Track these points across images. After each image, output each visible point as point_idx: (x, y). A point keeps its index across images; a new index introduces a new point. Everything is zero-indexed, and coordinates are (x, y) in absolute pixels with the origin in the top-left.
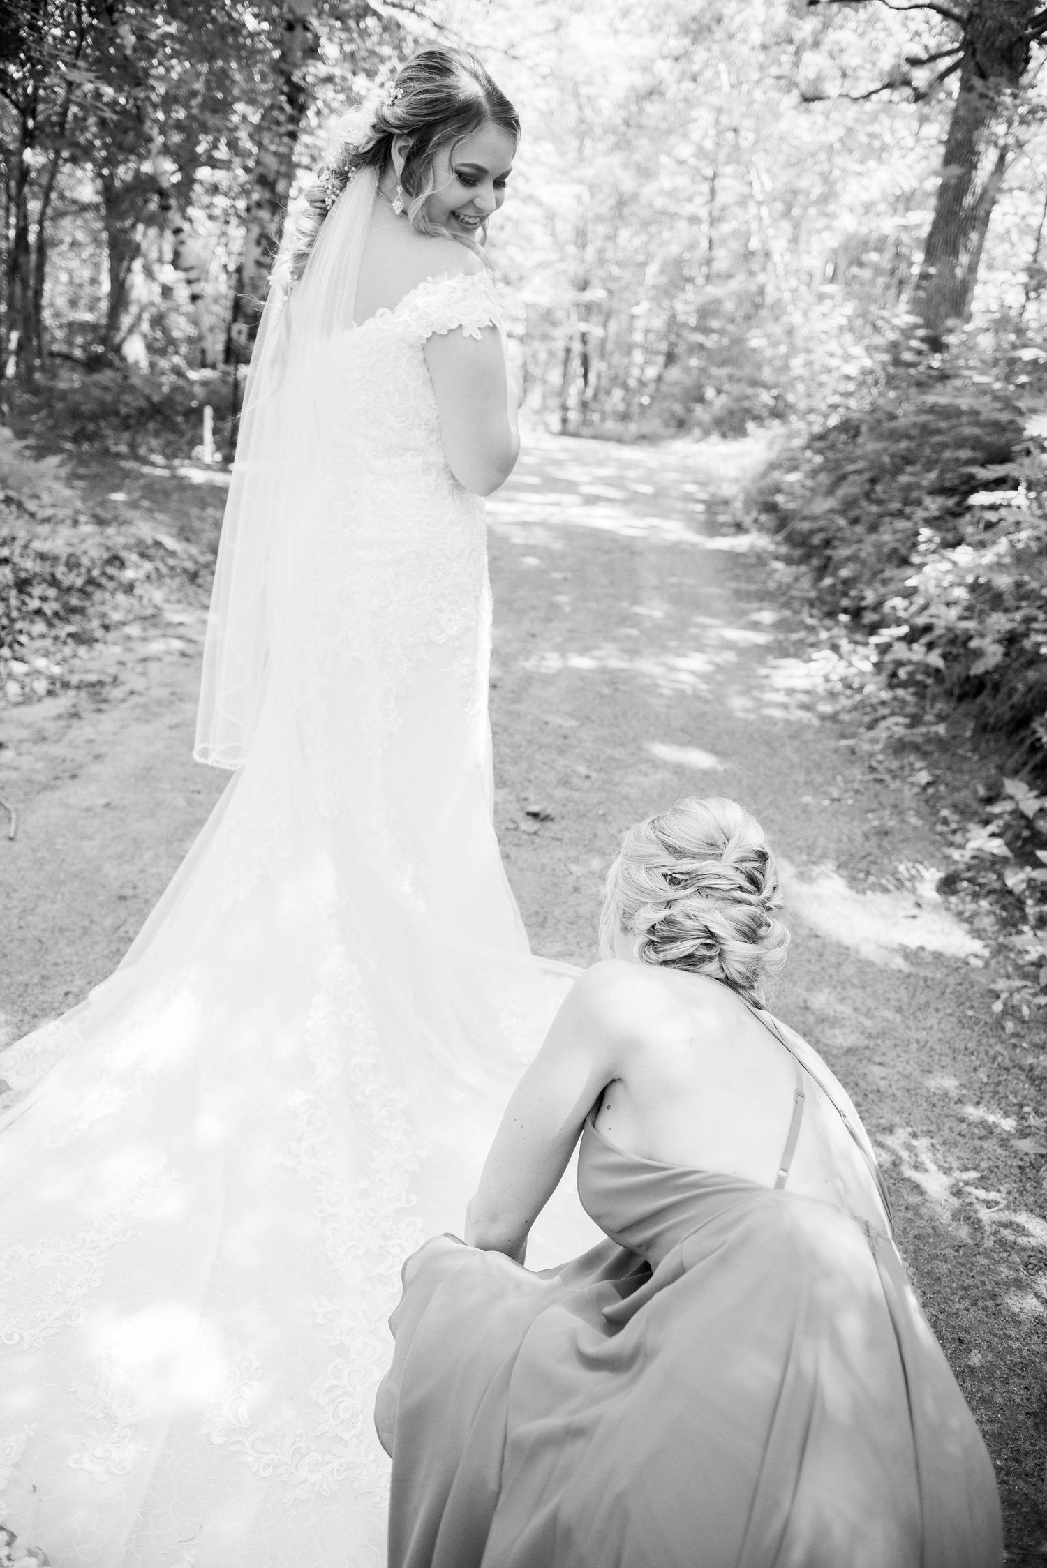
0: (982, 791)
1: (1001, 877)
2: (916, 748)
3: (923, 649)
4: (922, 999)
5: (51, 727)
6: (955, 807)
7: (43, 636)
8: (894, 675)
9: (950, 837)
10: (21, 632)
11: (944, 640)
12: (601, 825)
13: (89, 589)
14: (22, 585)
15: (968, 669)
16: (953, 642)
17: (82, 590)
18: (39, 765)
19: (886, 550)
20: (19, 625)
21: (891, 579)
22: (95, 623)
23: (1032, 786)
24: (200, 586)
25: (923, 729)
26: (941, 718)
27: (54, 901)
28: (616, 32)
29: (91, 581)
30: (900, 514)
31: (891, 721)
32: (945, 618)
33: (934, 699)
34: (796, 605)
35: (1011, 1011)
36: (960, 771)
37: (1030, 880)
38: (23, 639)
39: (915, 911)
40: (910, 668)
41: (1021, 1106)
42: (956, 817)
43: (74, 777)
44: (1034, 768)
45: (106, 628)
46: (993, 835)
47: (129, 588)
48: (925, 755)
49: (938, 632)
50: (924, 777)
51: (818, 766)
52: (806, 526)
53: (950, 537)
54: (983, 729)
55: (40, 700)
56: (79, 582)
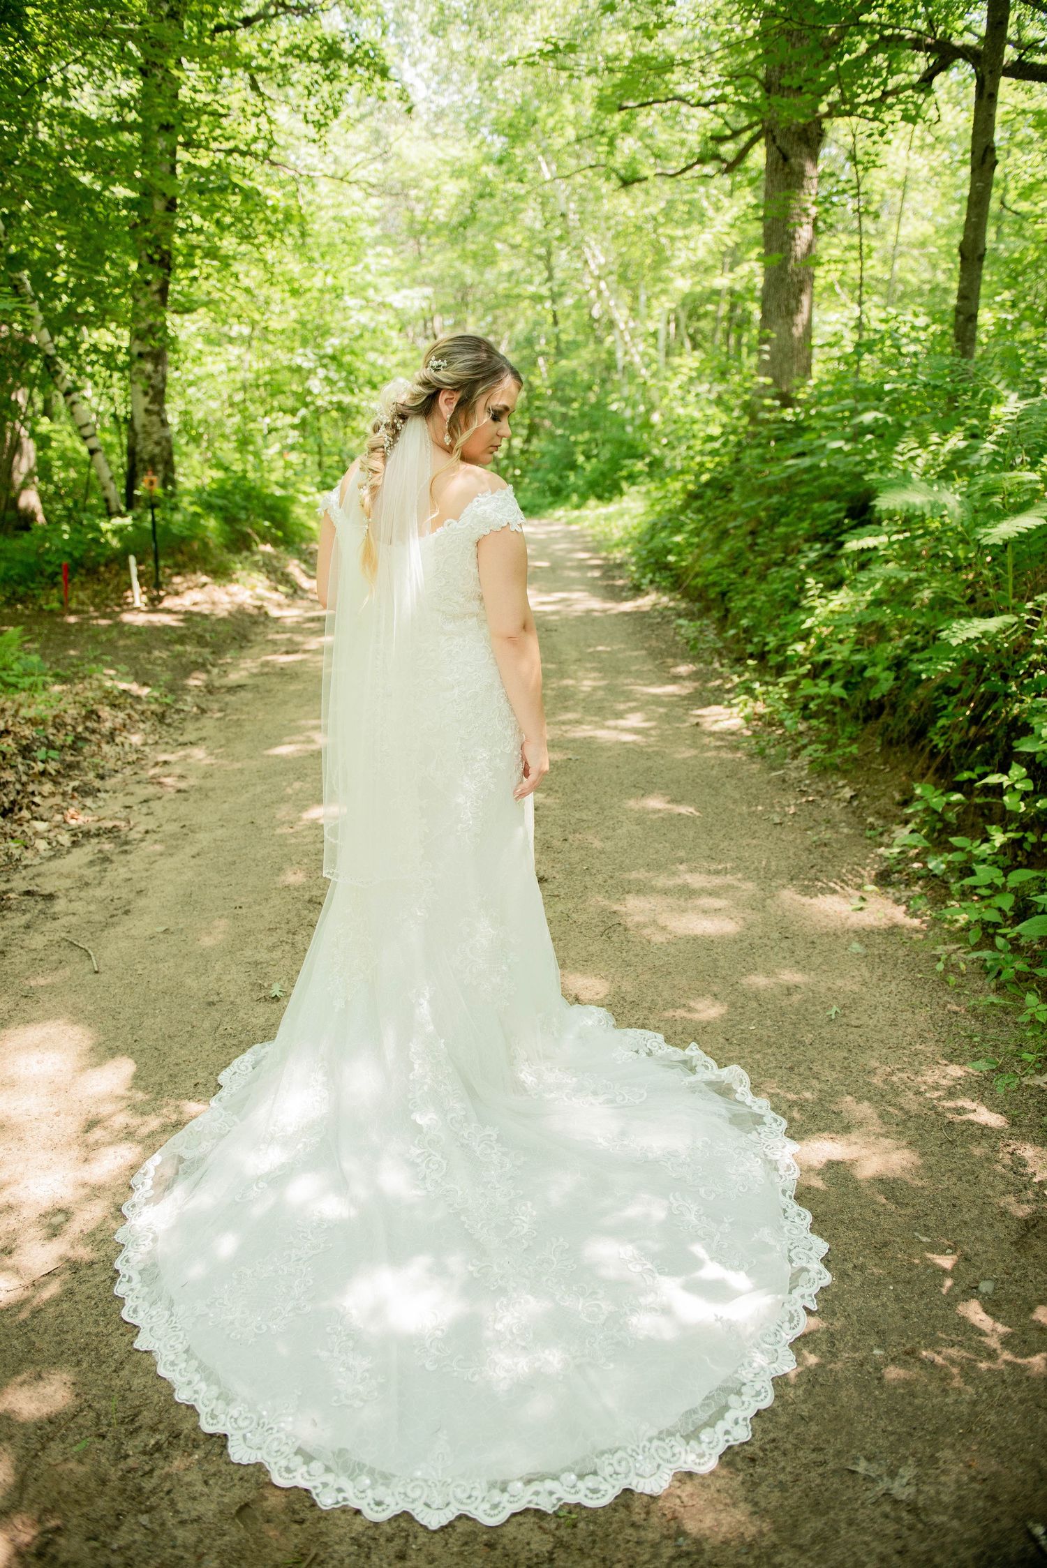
0: (898, 797)
1: (925, 864)
2: (837, 768)
3: (826, 683)
4: (879, 972)
5: (90, 873)
6: (878, 813)
7: (53, 794)
8: (805, 707)
9: (879, 839)
10: (33, 793)
11: (842, 673)
12: (588, 878)
13: (80, 744)
14: (26, 751)
15: (868, 694)
16: (851, 672)
17: (71, 747)
18: (92, 908)
19: (778, 597)
20: (31, 788)
21: (786, 624)
22: (91, 775)
23: (936, 786)
24: (169, 725)
25: (840, 752)
26: (853, 740)
27: (154, 1016)
28: (434, 136)
29: (78, 738)
30: (782, 563)
31: (810, 749)
32: (841, 653)
33: (844, 723)
34: (706, 656)
35: (951, 968)
36: (877, 782)
37: (949, 863)
38: (37, 799)
39: (862, 904)
40: (818, 701)
41: (971, 1037)
42: (880, 822)
43: (127, 912)
44: (937, 770)
45: (102, 777)
46: (913, 831)
47: (111, 737)
48: (845, 773)
49: (836, 667)
50: (847, 793)
51: (756, 797)
52: (700, 581)
53: (831, 578)
54: (889, 743)
55: (69, 852)
56: (70, 740)
